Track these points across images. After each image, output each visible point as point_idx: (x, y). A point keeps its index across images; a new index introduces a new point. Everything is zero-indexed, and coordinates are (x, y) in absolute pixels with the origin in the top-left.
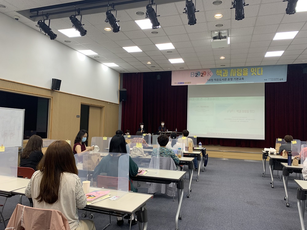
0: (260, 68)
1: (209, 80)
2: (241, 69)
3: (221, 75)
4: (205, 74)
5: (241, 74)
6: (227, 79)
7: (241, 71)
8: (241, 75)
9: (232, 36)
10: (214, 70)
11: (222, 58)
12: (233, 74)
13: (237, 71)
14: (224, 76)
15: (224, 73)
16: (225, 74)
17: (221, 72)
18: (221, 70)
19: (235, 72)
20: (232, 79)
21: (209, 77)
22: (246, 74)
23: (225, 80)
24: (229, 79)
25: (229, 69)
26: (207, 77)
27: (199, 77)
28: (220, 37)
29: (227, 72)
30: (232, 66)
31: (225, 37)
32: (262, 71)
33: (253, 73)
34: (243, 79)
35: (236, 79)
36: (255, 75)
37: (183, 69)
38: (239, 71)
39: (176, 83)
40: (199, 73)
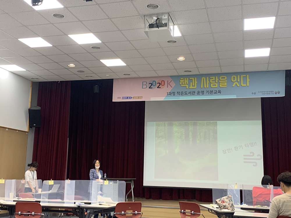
0: (245, 76)
1: (170, 94)
2: (217, 77)
3: (187, 85)
5: (217, 84)
6: (196, 92)
7: (217, 80)
10: (176, 78)
11: (181, 59)
12: (205, 84)
13: (211, 80)
14: (191, 87)
15: (191, 83)
16: (193, 85)
17: (187, 81)
19: (208, 82)
20: (203, 93)
21: (169, 90)
22: (224, 84)
23: (193, 93)
24: (198, 93)
25: (199, 76)
26: (166, 89)
27: (155, 89)
28: (158, 24)
29: (196, 82)
30: (202, 72)
32: (248, 80)
33: (235, 83)
34: (220, 92)
35: (210, 92)
36: (238, 85)
37: (129, 76)
38: (214, 79)
39: (120, 98)
40: (154, 82)
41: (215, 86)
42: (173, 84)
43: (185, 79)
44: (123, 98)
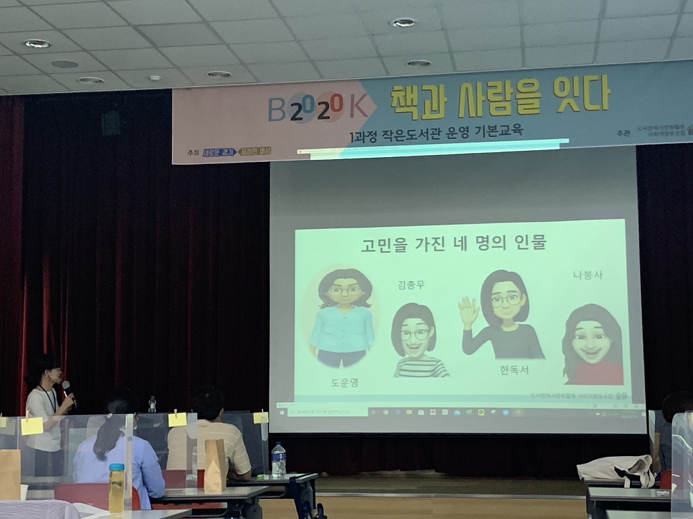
0: (596, 77)
1: (360, 138)
2: (508, 83)
3: (414, 110)
4: (337, 107)
5: (508, 105)
6: (445, 131)
7: (509, 90)
8: (508, 112)
10: (380, 86)
12: (472, 103)
13: (491, 92)
14: (428, 115)
15: (428, 103)
16: (435, 108)
17: (413, 96)
18: (415, 88)
19: (481, 98)
20: (465, 132)
21: (358, 124)
22: (531, 104)
23: (433, 134)
24: (451, 134)
25: (453, 81)
26: (346, 122)
27: (312, 124)
29: (443, 99)
30: (466, 64)
32: (606, 91)
33: (565, 102)
34: (518, 130)
35: (487, 129)
36: (576, 108)
37: (226, 80)
38: (499, 90)
39: (197, 152)
40: (308, 100)
41: (502, 110)
42: (369, 106)
43: (409, 88)
44: (208, 152)
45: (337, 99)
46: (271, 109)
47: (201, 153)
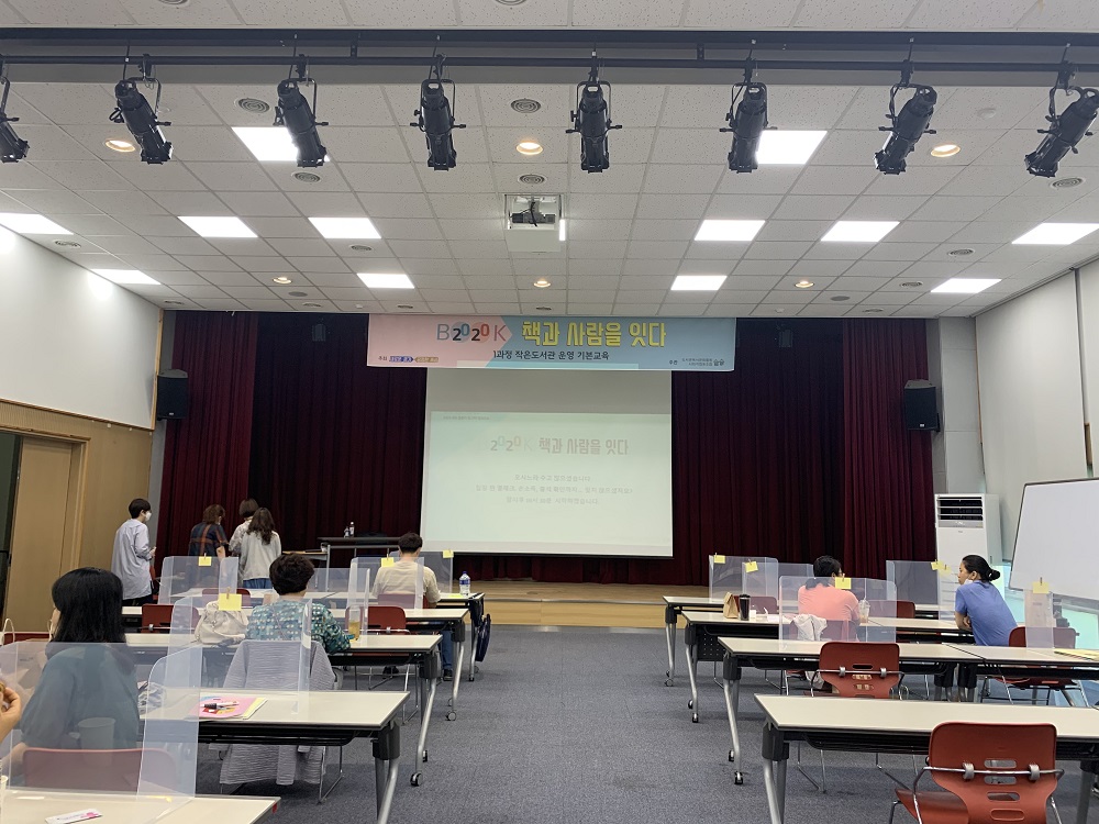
0: (657, 324)
1: (500, 355)
2: (600, 324)
3: (538, 339)
4: (485, 333)
5: (600, 339)
6: (558, 354)
7: (601, 330)
8: (600, 344)
9: (572, 215)
10: (515, 321)
11: (542, 284)
12: (576, 338)
13: (589, 329)
14: (546, 343)
15: (547, 334)
16: (552, 338)
17: (537, 329)
18: (539, 324)
19: (582, 333)
20: (571, 355)
21: (499, 345)
22: (615, 339)
23: (550, 356)
24: (562, 356)
25: (564, 321)
26: (491, 344)
27: (467, 343)
28: (532, 216)
29: (557, 332)
30: (573, 311)
31: (551, 219)
32: (663, 334)
33: (637, 339)
34: (606, 356)
35: (585, 354)
36: (644, 344)
37: (410, 310)
38: (594, 329)
39: (385, 359)
40: (465, 328)
41: (596, 343)
42: (507, 333)
43: (534, 324)
44: (393, 359)
45: (485, 327)
46: (439, 332)
47: (389, 358)
